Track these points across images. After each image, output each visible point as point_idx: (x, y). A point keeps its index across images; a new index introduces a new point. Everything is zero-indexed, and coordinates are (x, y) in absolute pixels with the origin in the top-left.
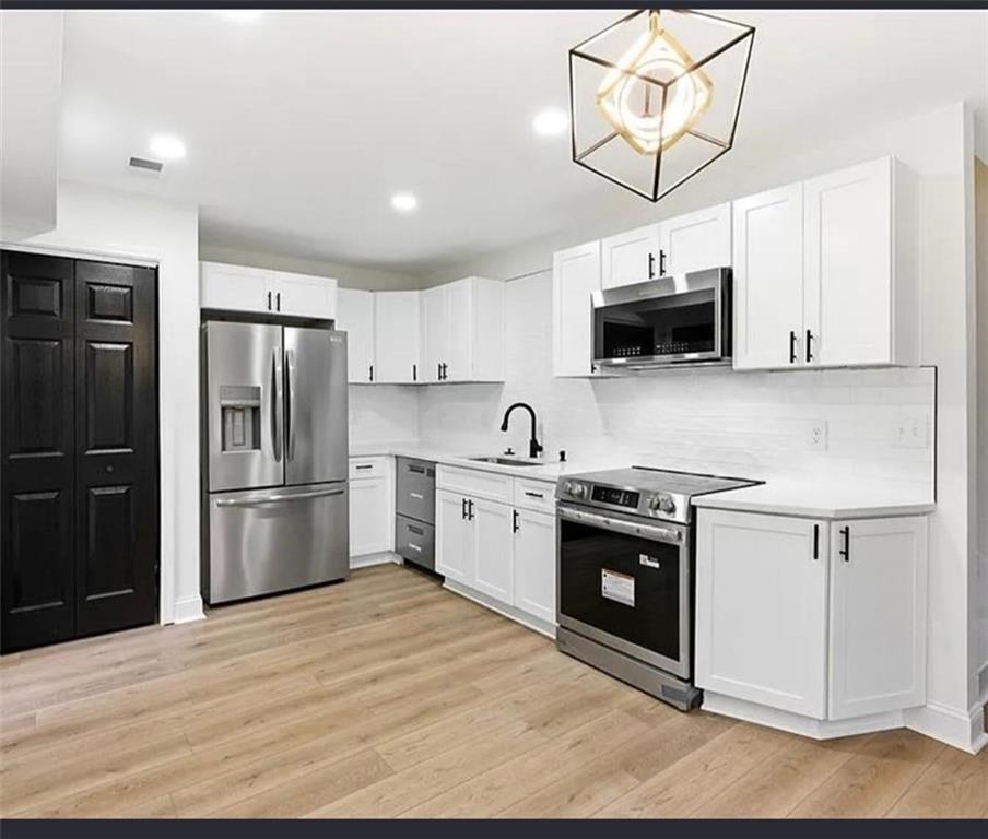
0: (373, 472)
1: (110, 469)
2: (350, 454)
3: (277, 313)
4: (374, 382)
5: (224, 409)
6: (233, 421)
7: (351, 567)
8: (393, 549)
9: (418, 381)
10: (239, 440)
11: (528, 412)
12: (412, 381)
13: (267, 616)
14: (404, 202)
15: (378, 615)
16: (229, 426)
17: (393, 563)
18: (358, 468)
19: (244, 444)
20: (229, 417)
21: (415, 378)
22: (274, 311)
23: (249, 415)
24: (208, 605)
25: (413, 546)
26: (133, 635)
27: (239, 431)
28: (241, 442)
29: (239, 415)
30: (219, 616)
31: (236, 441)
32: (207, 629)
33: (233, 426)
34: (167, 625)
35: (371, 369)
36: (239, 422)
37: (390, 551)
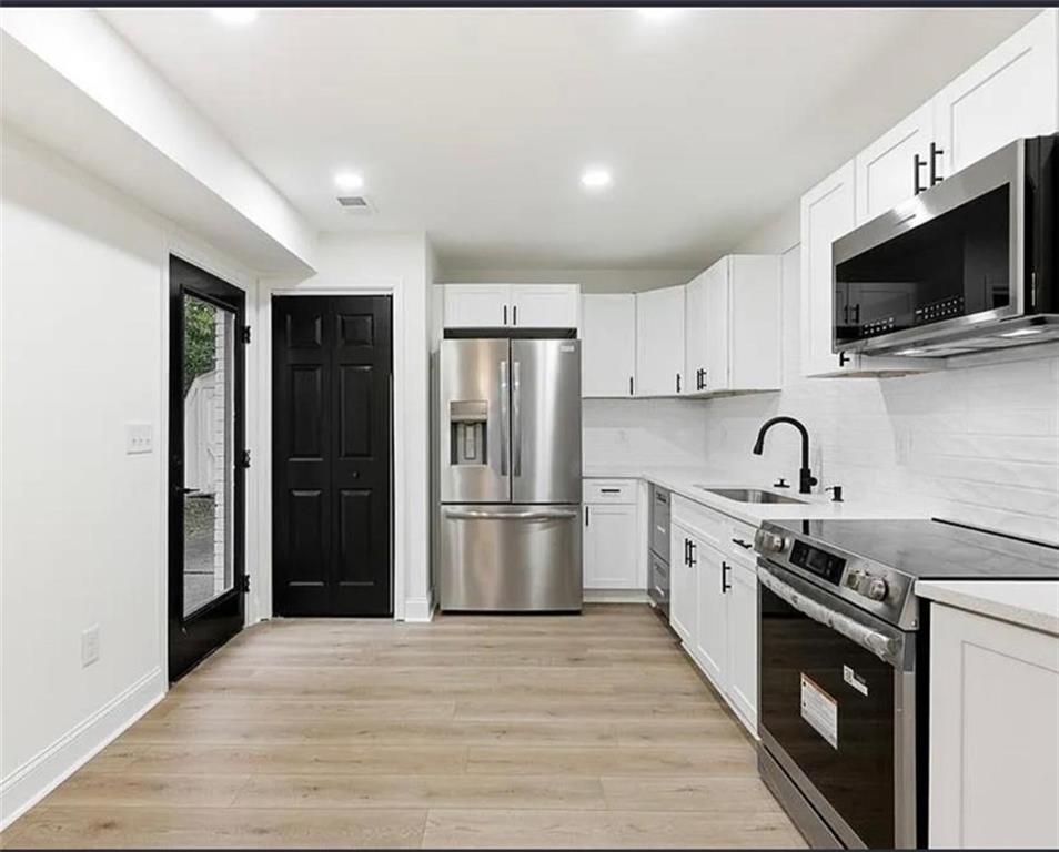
0: (622, 497)
1: (355, 475)
2: (584, 475)
3: (513, 326)
4: (634, 395)
5: (454, 425)
6: (465, 435)
7: (585, 600)
8: (645, 587)
9: (682, 393)
10: (471, 454)
11: (798, 432)
12: (675, 393)
13: (477, 633)
14: (596, 178)
15: (577, 660)
16: (460, 440)
17: (649, 604)
18: (604, 491)
19: (474, 459)
20: (461, 430)
21: (679, 390)
22: (510, 325)
23: (479, 430)
24: (439, 610)
25: (659, 590)
26: (368, 623)
27: (470, 445)
28: (472, 456)
29: (470, 430)
30: (443, 624)
31: (468, 456)
32: (433, 633)
33: (465, 440)
34: (399, 621)
35: (631, 380)
36: (470, 437)
37: (643, 590)
